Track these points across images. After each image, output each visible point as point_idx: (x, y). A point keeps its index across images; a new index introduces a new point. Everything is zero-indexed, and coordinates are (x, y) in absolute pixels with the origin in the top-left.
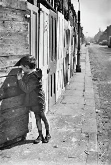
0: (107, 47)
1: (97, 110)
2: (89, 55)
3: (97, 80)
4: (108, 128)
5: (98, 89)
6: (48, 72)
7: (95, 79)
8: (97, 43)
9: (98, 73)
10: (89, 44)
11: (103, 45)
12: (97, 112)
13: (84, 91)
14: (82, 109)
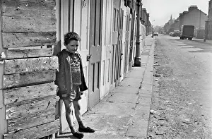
1: (152, 111)
2: (155, 47)
4: (162, 132)
5: (159, 87)
6: (88, 59)
7: (158, 74)
8: (167, 34)
9: (162, 68)
10: (156, 35)
11: (174, 35)
12: (151, 114)
13: (140, 88)
14: (133, 108)
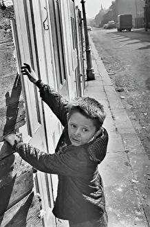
0: (116, 30)
2: (96, 46)
3: (123, 90)
7: (120, 88)
8: (100, 26)
9: (121, 77)
11: (109, 28)
13: (113, 117)
